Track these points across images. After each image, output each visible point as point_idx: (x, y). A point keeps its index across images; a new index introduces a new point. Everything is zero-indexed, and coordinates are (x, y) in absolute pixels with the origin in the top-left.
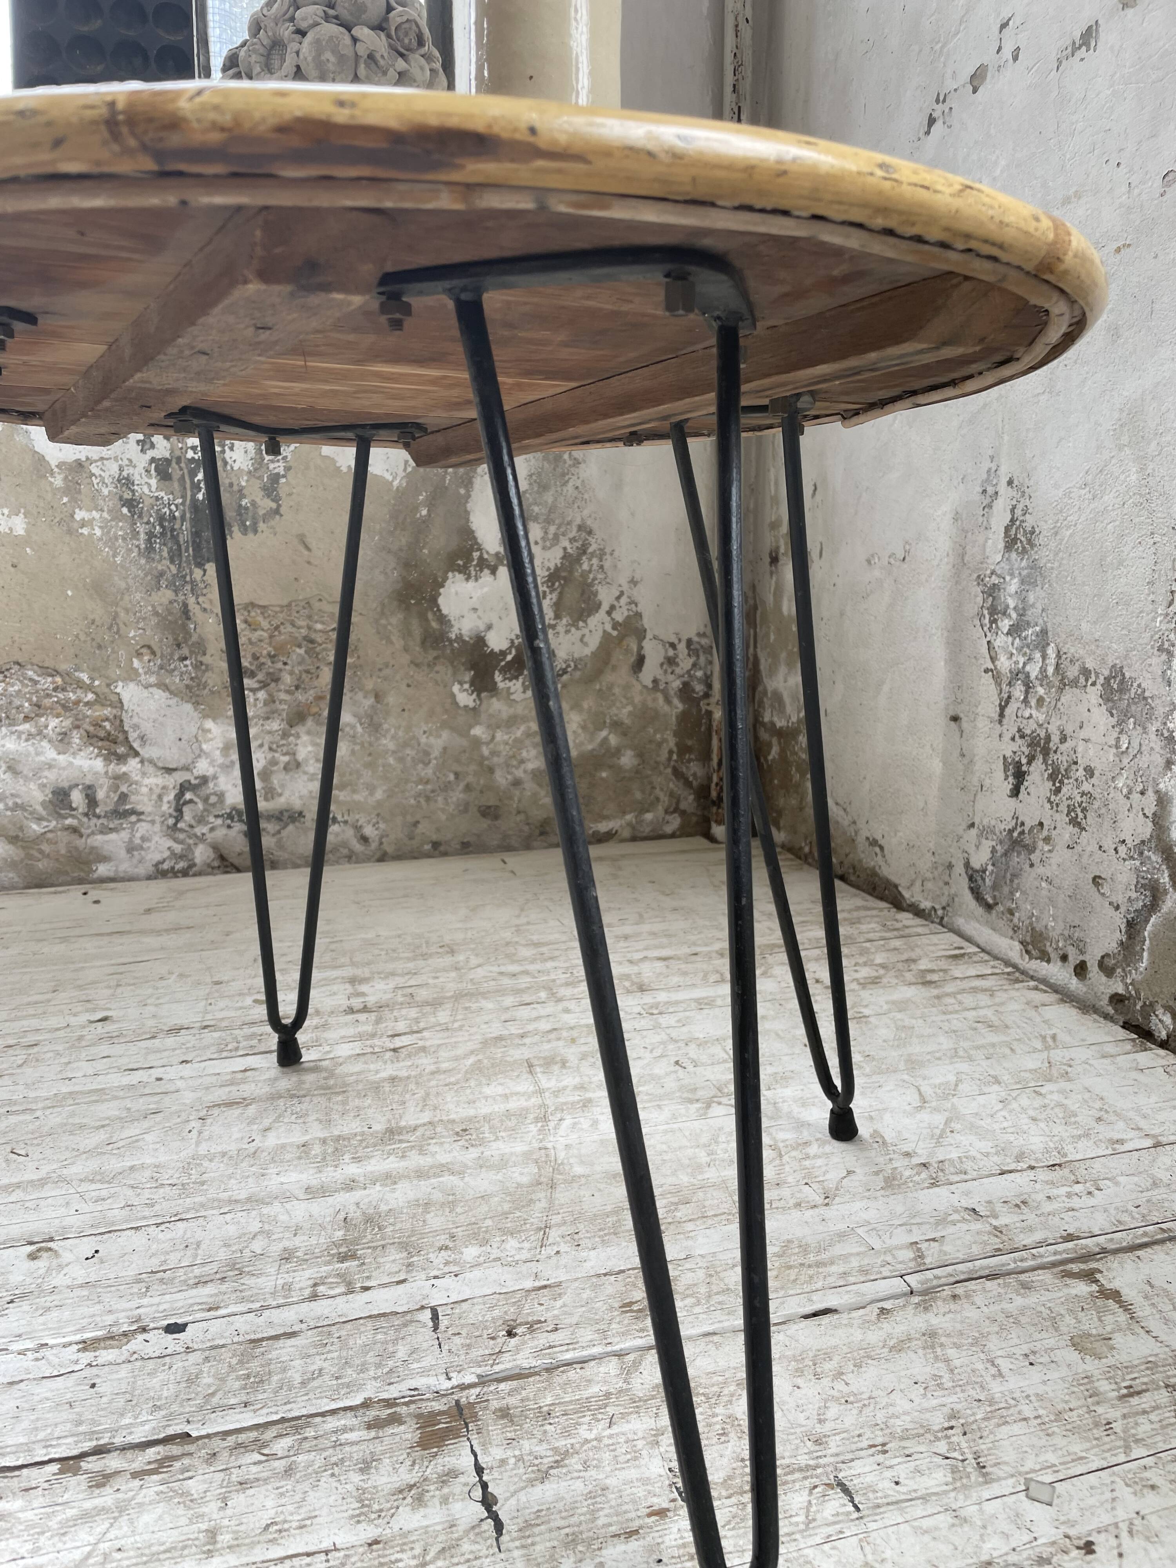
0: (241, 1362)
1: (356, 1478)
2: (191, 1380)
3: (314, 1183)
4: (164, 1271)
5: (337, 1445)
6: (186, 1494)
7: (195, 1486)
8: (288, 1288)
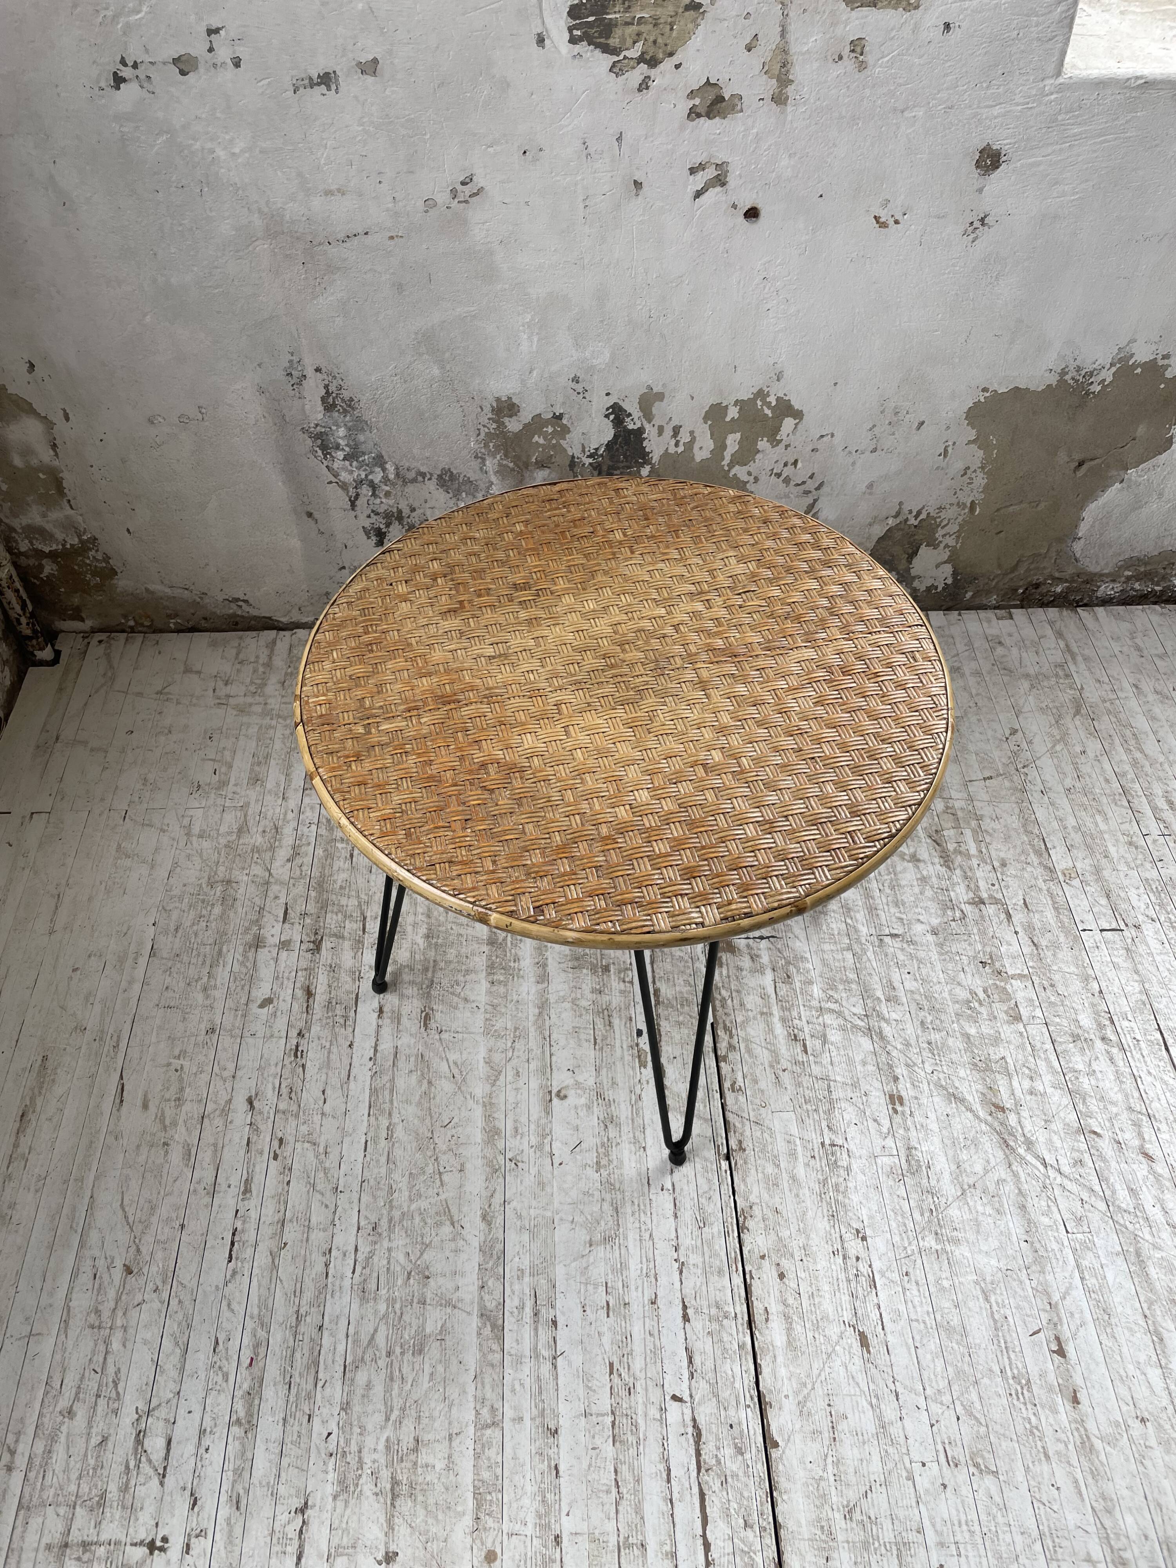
0: (672, 1007)
1: (744, 973)
2: (679, 1024)
3: (533, 979)
4: (595, 1039)
5: (729, 977)
6: (743, 1022)
7: (739, 1020)
8: (621, 992)
